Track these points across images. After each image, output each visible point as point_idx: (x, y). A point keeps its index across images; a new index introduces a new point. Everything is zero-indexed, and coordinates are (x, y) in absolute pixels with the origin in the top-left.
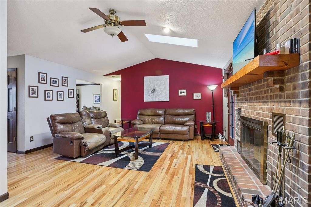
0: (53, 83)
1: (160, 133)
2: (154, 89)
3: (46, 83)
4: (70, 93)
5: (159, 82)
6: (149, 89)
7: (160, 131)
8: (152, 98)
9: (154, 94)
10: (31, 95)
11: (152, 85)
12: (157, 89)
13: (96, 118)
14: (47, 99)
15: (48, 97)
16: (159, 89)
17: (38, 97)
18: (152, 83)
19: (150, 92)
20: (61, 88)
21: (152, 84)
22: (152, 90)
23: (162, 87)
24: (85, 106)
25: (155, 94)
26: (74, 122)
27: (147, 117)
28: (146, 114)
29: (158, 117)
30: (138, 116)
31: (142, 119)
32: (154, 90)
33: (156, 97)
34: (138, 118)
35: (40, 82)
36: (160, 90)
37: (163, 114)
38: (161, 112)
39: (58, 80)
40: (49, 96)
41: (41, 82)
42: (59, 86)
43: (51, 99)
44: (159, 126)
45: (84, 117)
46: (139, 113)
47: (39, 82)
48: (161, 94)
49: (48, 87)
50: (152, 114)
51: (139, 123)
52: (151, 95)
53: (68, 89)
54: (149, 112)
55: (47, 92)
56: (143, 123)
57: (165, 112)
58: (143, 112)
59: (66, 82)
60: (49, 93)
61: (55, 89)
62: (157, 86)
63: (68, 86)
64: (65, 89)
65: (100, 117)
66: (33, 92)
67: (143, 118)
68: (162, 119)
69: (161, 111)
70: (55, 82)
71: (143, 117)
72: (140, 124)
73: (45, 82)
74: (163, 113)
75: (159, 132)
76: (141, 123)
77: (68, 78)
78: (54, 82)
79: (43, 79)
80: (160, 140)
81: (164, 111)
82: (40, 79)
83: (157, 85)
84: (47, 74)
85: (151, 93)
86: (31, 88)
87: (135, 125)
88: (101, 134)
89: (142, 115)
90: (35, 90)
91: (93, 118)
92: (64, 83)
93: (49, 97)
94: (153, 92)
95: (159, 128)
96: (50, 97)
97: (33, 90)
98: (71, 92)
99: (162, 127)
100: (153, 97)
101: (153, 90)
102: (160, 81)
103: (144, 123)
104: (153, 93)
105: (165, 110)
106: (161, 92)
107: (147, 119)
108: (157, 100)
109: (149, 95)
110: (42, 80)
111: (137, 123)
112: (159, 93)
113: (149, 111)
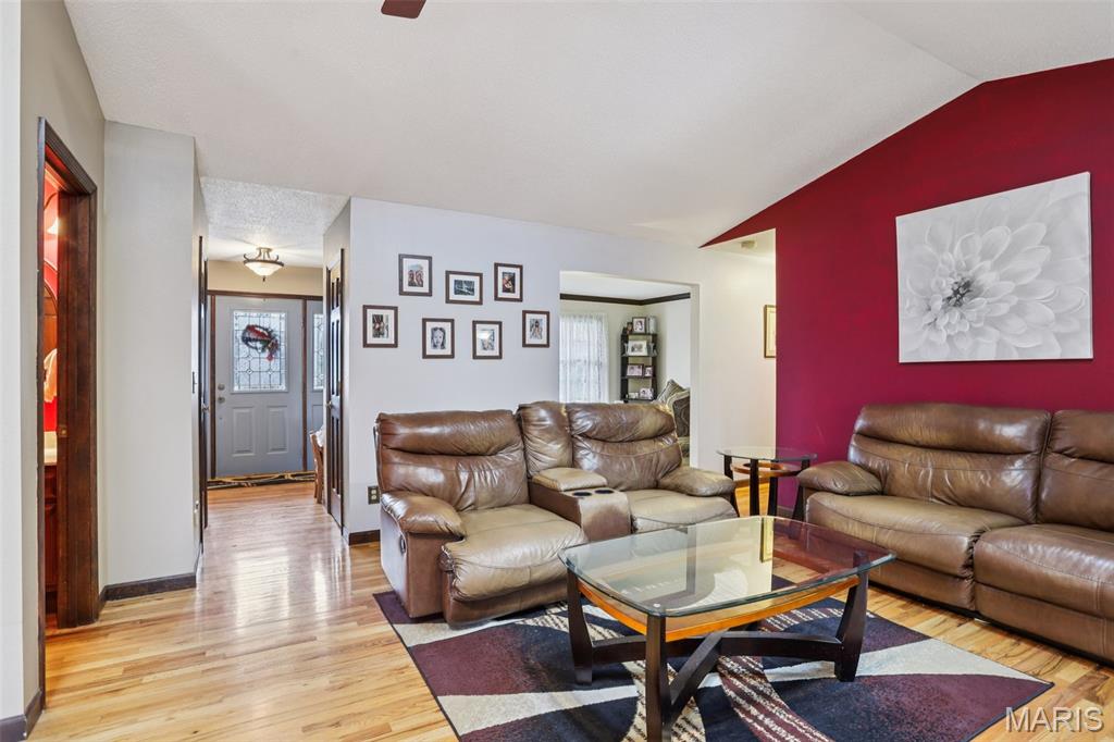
0: (457, 292)
1: (975, 580)
2: (967, 285)
3: (430, 294)
4: (532, 327)
5: (1002, 236)
6: (933, 285)
7: (970, 563)
8: (949, 337)
9: (962, 316)
10: (371, 340)
11: (952, 257)
12: (987, 278)
13: (604, 441)
14: (430, 351)
15: (435, 346)
16: (1003, 278)
17: (395, 345)
18: (951, 251)
19: (938, 304)
20: (491, 309)
21: (948, 256)
22: (950, 293)
23: (1029, 266)
24: (673, 382)
25: (971, 314)
26: (471, 450)
27: (908, 453)
28: (903, 434)
29: (984, 461)
30: (853, 443)
31: (874, 464)
32: (963, 292)
33: (975, 332)
34: (853, 454)
35: (405, 290)
36: (1009, 286)
37: (1033, 445)
38: (1012, 431)
39: (476, 280)
40: (441, 341)
41: (406, 288)
42: (480, 303)
43: (448, 351)
44: (972, 532)
45: (534, 432)
46: (860, 424)
47: (402, 293)
48: (1018, 310)
49: (436, 306)
50: (945, 438)
51: (839, 487)
52: (942, 323)
53: (525, 312)
54: (919, 422)
55: (430, 325)
56: (876, 485)
57: (1047, 436)
58: (886, 421)
59: (514, 284)
60: (441, 329)
61: (464, 315)
62: (988, 264)
63: (521, 300)
64: (510, 314)
65: (627, 435)
66: (379, 329)
67: (880, 457)
68: (1015, 476)
69: (1011, 422)
70: (465, 286)
71: (883, 449)
72: (847, 494)
73: (425, 289)
74: (1027, 436)
75: (968, 573)
76: (864, 487)
77: (521, 267)
78: (462, 288)
79: (415, 279)
80: (970, 628)
81: (1038, 426)
82: (406, 279)
83: (985, 255)
84: (430, 259)
85: (945, 309)
86: (371, 313)
87: (815, 496)
88: (571, 525)
89: (873, 436)
90: (387, 320)
91: (586, 436)
92: (506, 290)
93: (439, 345)
94: (958, 304)
95: (966, 541)
96: (443, 345)
97: (378, 319)
98: (537, 324)
99: (993, 540)
100: (961, 333)
101: (956, 292)
102: (1013, 224)
103: (884, 488)
104: (957, 312)
105: (1045, 417)
106: (1015, 300)
107: (903, 464)
108: (987, 352)
109: (933, 324)
110: (411, 284)
111: (831, 486)
112: (1004, 309)
113: (923, 416)
